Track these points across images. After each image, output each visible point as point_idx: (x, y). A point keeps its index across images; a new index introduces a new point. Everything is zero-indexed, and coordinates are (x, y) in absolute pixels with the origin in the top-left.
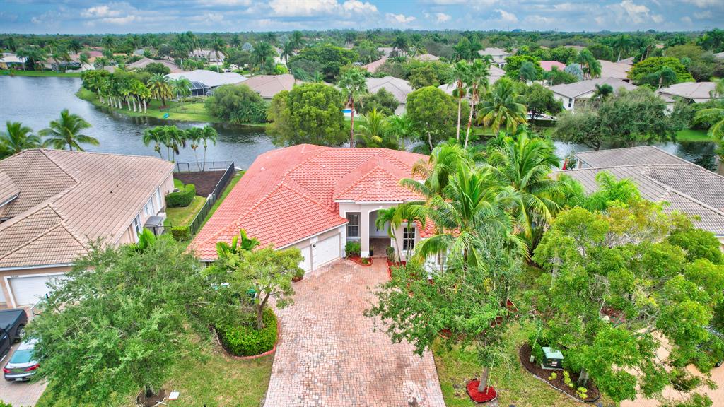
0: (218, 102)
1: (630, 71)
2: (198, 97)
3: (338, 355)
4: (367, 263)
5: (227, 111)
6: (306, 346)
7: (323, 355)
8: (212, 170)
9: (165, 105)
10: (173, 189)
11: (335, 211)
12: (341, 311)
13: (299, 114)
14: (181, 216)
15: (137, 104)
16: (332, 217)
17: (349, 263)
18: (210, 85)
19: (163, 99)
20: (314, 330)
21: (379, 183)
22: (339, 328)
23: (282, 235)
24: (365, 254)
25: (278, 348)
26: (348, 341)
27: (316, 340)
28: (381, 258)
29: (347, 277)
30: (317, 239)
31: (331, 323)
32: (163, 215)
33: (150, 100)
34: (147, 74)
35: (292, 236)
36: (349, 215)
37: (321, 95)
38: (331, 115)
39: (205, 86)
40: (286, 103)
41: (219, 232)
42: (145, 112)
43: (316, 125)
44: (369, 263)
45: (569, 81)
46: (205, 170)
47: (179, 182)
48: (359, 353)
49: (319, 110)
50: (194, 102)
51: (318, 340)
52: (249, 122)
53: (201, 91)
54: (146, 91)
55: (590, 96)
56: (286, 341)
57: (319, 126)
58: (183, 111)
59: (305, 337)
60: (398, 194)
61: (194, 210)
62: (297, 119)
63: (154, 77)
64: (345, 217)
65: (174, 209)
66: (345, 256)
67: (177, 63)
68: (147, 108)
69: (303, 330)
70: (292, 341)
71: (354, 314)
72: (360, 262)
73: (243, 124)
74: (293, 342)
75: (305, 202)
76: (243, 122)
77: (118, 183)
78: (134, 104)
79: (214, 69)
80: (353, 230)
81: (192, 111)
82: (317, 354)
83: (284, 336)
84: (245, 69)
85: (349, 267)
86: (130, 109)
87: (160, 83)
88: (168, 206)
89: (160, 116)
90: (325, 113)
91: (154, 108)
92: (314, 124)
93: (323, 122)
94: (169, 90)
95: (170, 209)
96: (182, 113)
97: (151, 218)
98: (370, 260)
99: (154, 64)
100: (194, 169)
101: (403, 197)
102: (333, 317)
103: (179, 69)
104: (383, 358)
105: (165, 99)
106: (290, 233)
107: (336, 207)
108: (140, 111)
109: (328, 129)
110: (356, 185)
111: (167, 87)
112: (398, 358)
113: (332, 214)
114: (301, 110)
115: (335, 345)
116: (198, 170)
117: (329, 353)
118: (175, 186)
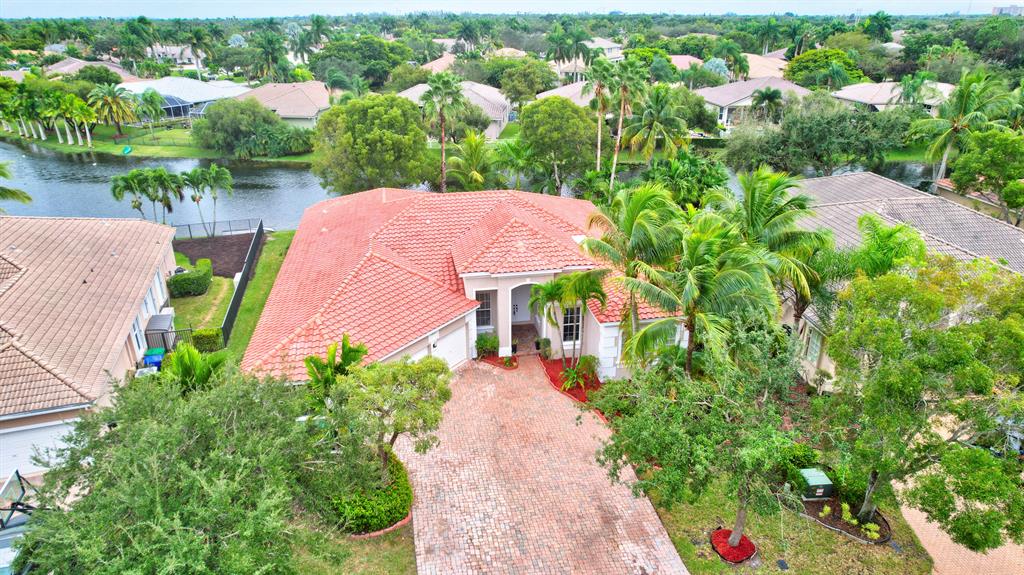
0: (213, 127)
1: (787, 68)
2: (174, 119)
3: (510, 514)
4: (511, 365)
5: (229, 140)
6: (457, 505)
7: (487, 516)
8: (228, 234)
9: (121, 134)
10: (176, 267)
11: (458, 290)
12: (494, 443)
13: (366, 141)
14: (198, 311)
15: (73, 132)
16: (454, 299)
17: (484, 366)
18: (191, 100)
19: (118, 124)
20: (462, 477)
21: (521, 244)
22: (500, 471)
23: (390, 335)
24: (505, 351)
25: (414, 513)
26: (519, 489)
27: (469, 493)
28: (529, 355)
29: (487, 389)
30: (437, 336)
31: (484, 464)
32: (169, 311)
33: (93, 125)
34: (83, 83)
35: (404, 334)
36: (480, 296)
37: (396, 112)
38: (415, 142)
39: (183, 102)
40: (344, 125)
41: (291, 336)
42: (89, 145)
43: (393, 158)
44: (515, 364)
45: (714, 83)
46: (216, 234)
47: (181, 256)
48: (540, 507)
49: (396, 135)
50: (169, 127)
51: (474, 494)
52: (265, 155)
53: (179, 110)
54: (87, 111)
55: (749, 103)
56: (424, 500)
57: (398, 158)
58: (155, 142)
59: (452, 490)
60: (554, 260)
61: (215, 299)
62: (364, 151)
63: (97, 90)
64: (474, 298)
65: (182, 300)
66: (475, 356)
67: (128, 66)
68: (92, 138)
69: (446, 479)
70: (434, 499)
71: (516, 446)
72: (501, 363)
73: (254, 159)
74: (435, 501)
75: (411, 280)
76: (255, 156)
77: (91, 264)
78: (68, 132)
79: (193, 76)
80: (484, 317)
81: (168, 141)
82: (477, 515)
83: (418, 492)
84: (236, 75)
85: (485, 372)
86: (61, 141)
87: (110, 99)
88: (172, 296)
89: (117, 150)
90: (406, 139)
91: (103, 138)
92: (389, 157)
93: (403, 153)
94: (127, 109)
95: (176, 300)
96: (153, 145)
97: (153, 320)
98: (513, 359)
99: (91, 68)
100: (200, 233)
101: (561, 264)
102: (484, 454)
103: (133, 77)
104: (579, 510)
105: (122, 123)
106: (399, 330)
107: (458, 284)
108: (81, 142)
109: (412, 163)
110: (488, 248)
111: (122, 103)
112: (600, 508)
113: (455, 295)
114: (367, 136)
115: (501, 498)
116: (204, 235)
117: (496, 512)
118: (178, 264)
